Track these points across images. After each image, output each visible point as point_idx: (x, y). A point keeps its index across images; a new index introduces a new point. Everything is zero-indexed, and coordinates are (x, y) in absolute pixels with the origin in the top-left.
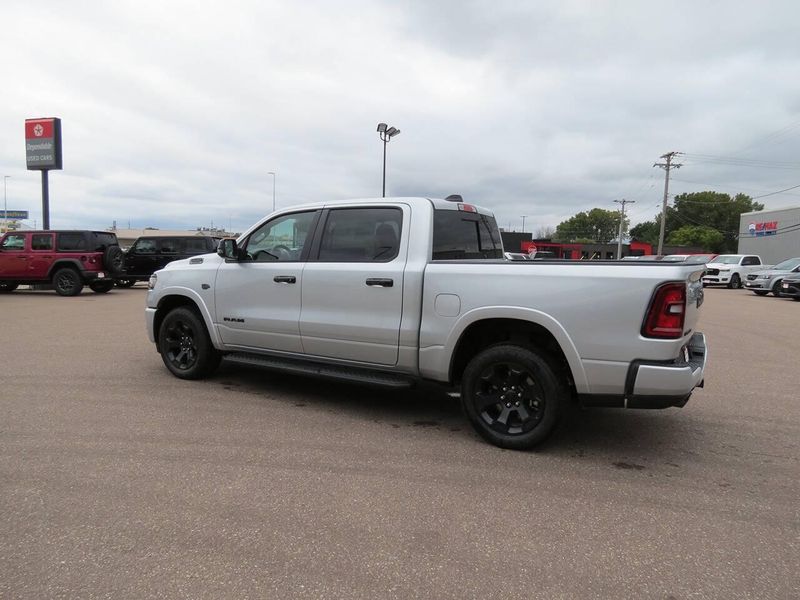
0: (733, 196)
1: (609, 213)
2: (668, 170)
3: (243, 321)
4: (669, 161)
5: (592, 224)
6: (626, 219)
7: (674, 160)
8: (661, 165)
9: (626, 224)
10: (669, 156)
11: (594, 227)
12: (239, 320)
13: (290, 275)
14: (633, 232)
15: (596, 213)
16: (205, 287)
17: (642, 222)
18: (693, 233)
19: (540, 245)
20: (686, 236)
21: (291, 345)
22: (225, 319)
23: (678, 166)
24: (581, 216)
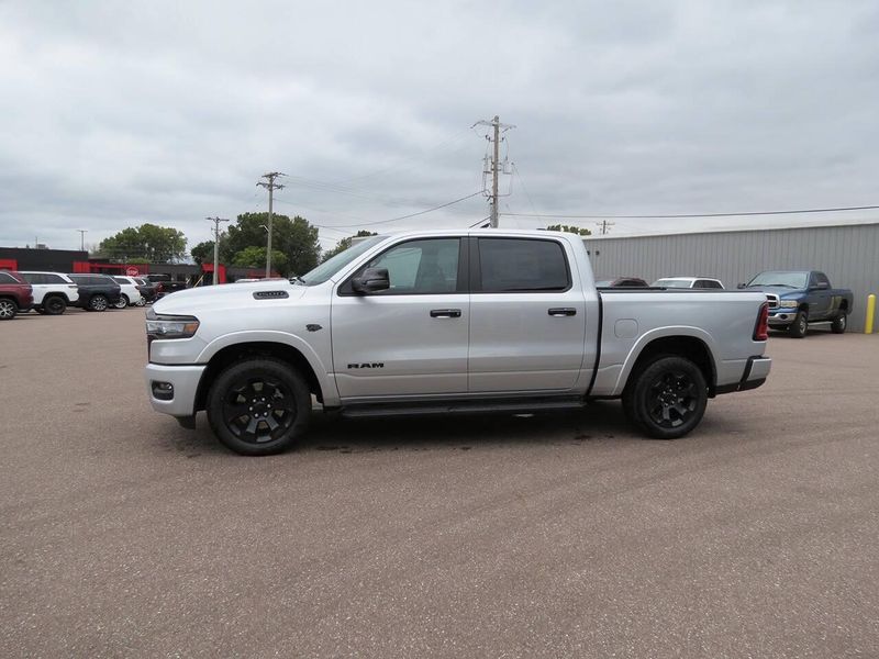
0: (291, 218)
1: (162, 231)
2: (271, 190)
3: (382, 365)
4: (271, 181)
5: (144, 241)
6: (183, 237)
7: (277, 181)
8: (264, 185)
9: (184, 242)
10: (271, 176)
11: (147, 245)
12: (374, 365)
13: (450, 308)
14: (194, 252)
15: (147, 229)
16: (312, 328)
17: (204, 242)
18: (258, 254)
19: (96, 265)
20: (251, 257)
21: (456, 386)
22: (350, 366)
23: (280, 187)
24: (129, 232)
